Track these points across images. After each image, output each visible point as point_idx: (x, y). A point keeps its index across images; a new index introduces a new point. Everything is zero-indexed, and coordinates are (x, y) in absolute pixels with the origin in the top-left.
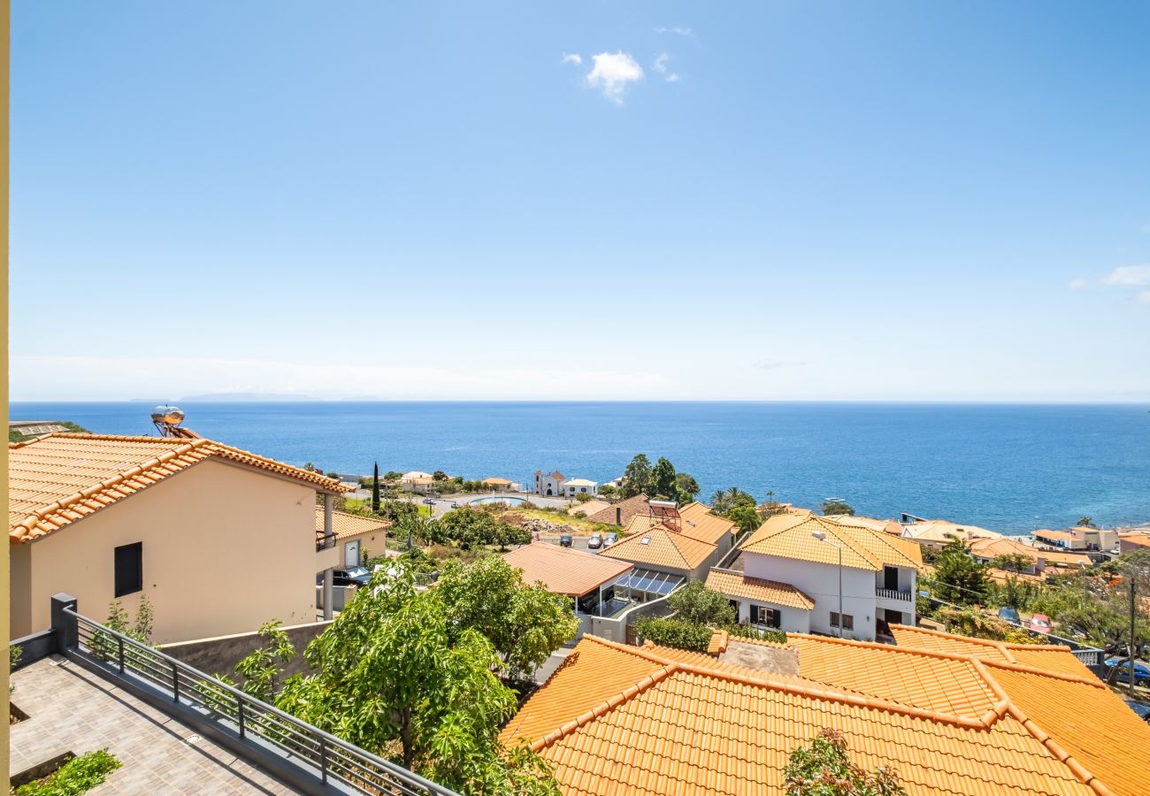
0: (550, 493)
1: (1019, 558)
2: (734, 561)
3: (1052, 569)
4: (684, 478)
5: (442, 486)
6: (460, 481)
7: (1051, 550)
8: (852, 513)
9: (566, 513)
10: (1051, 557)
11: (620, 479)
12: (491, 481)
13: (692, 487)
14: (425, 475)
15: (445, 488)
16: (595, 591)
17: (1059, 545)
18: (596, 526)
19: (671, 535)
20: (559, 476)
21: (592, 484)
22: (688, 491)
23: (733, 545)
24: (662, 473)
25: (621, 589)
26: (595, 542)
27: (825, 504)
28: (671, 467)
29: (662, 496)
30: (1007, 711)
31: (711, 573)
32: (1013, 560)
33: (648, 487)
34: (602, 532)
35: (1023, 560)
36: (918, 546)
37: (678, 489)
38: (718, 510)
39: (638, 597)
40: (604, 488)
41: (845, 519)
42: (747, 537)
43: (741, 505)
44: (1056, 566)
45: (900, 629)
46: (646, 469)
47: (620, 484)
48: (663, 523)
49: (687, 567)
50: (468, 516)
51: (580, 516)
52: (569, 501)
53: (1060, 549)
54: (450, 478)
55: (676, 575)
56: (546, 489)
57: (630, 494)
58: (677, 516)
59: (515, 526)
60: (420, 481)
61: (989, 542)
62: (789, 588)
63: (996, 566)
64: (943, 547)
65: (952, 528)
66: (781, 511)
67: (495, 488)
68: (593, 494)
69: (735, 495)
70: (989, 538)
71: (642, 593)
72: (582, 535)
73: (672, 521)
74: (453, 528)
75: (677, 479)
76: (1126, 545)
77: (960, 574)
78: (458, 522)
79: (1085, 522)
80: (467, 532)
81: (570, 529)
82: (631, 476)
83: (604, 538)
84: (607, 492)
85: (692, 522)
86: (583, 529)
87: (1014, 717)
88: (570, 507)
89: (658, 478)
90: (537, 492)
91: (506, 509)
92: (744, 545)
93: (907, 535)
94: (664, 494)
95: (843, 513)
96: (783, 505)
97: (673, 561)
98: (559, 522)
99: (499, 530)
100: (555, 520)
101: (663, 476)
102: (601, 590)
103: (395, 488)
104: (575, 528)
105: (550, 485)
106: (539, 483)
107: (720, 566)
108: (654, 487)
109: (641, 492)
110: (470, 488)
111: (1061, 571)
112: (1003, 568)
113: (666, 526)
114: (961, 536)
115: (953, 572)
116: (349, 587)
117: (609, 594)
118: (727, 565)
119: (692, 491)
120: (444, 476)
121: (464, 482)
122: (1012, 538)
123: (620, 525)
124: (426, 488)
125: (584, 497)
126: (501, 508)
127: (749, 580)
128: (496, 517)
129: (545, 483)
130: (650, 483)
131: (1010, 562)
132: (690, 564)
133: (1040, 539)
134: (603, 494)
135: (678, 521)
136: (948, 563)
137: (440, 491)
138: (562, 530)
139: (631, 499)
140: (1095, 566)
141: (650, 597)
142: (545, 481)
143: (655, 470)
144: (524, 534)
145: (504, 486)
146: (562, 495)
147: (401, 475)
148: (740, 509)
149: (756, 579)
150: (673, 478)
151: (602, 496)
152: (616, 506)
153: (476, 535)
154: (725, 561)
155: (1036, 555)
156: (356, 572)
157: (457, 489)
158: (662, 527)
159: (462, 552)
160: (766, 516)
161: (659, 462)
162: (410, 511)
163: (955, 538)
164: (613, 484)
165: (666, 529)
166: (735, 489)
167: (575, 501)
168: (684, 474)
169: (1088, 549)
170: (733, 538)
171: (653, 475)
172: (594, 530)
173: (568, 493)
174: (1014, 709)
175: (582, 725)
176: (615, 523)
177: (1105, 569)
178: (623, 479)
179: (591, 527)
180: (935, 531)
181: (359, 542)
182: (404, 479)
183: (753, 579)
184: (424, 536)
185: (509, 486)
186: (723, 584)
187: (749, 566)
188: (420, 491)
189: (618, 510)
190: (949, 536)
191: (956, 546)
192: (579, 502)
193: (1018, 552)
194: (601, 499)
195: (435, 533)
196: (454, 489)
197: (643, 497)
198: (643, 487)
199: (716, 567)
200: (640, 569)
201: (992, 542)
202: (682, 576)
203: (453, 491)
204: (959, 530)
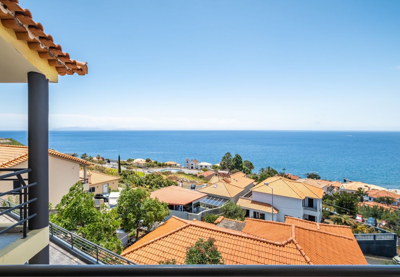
0: (192, 168)
4: (247, 163)
5: (149, 164)
6: (156, 163)
9: (196, 176)
12: (168, 163)
14: (143, 160)
15: (150, 165)
16: (190, 204)
20: (197, 161)
21: (210, 164)
22: (249, 168)
24: (236, 160)
25: (202, 204)
27: (308, 174)
28: (241, 158)
30: (292, 241)
31: (240, 199)
32: (385, 199)
33: (231, 166)
35: (390, 199)
37: (244, 167)
46: (230, 159)
49: (230, 197)
50: (152, 176)
52: (199, 171)
54: (153, 161)
55: (225, 199)
56: (190, 166)
58: (229, 177)
59: (172, 180)
60: (141, 162)
62: (268, 205)
63: (374, 200)
65: (363, 185)
67: (170, 165)
68: (210, 169)
69: (269, 170)
70: (378, 190)
74: (146, 180)
78: (148, 178)
80: (152, 182)
82: (224, 161)
84: (215, 167)
85: (236, 179)
87: (294, 243)
88: (199, 173)
89: (235, 162)
90: (187, 168)
91: (171, 174)
92: (252, 188)
97: (225, 194)
98: (192, 179)
99: (165, 182)
100: (190, 178)
102: (193, 204)
103: (131, 165)
105: (192, 165)
106: (188, 164)
107: (244, 197)
108: (233, 166)
110: (160, 165)
113: (224, 180)
118: (248, 196)
119: (251, 168)
120: (150, 160)
121: (158, 163)
124: (143, 165)
125: (205, 169)
126: (169, 173)
127: (254, 202)
128: (165, 177)
129: (190, 163)
130: (232, 164)
131: (384, 200)
132: (231, 195)
135: (229, 179)
137: (148, 167)
138: (192, 182)
143: (234, 159)
144: (175, 183)
145: (174, 165)
146: (197, 169)
149: (257, 202)
150: (241, 162)
151: (213, 169)
153: (155, 183)
156: (106, 195)
157: (155, 166)
161: (236, 156)
162: (132, 173)
164: (218, 165)
171: (233, 161)
173: (199, 168)
175: (156, 241)
180: (355, 186)
182: (135, 161)
183: (256, 201)
185: (176, 165)
186: (244, 203)
187: (254, 197)
188: (140, 166)
190: (359, 188)
192: (203, 172)
193: (389, 196)
195: (140, 182)
196: (154, 166)
198: (229, 166)
199: (242, 197)
201: (379, 191)
202: (227, 200)
203: (153, 166)
204: (365, 186)
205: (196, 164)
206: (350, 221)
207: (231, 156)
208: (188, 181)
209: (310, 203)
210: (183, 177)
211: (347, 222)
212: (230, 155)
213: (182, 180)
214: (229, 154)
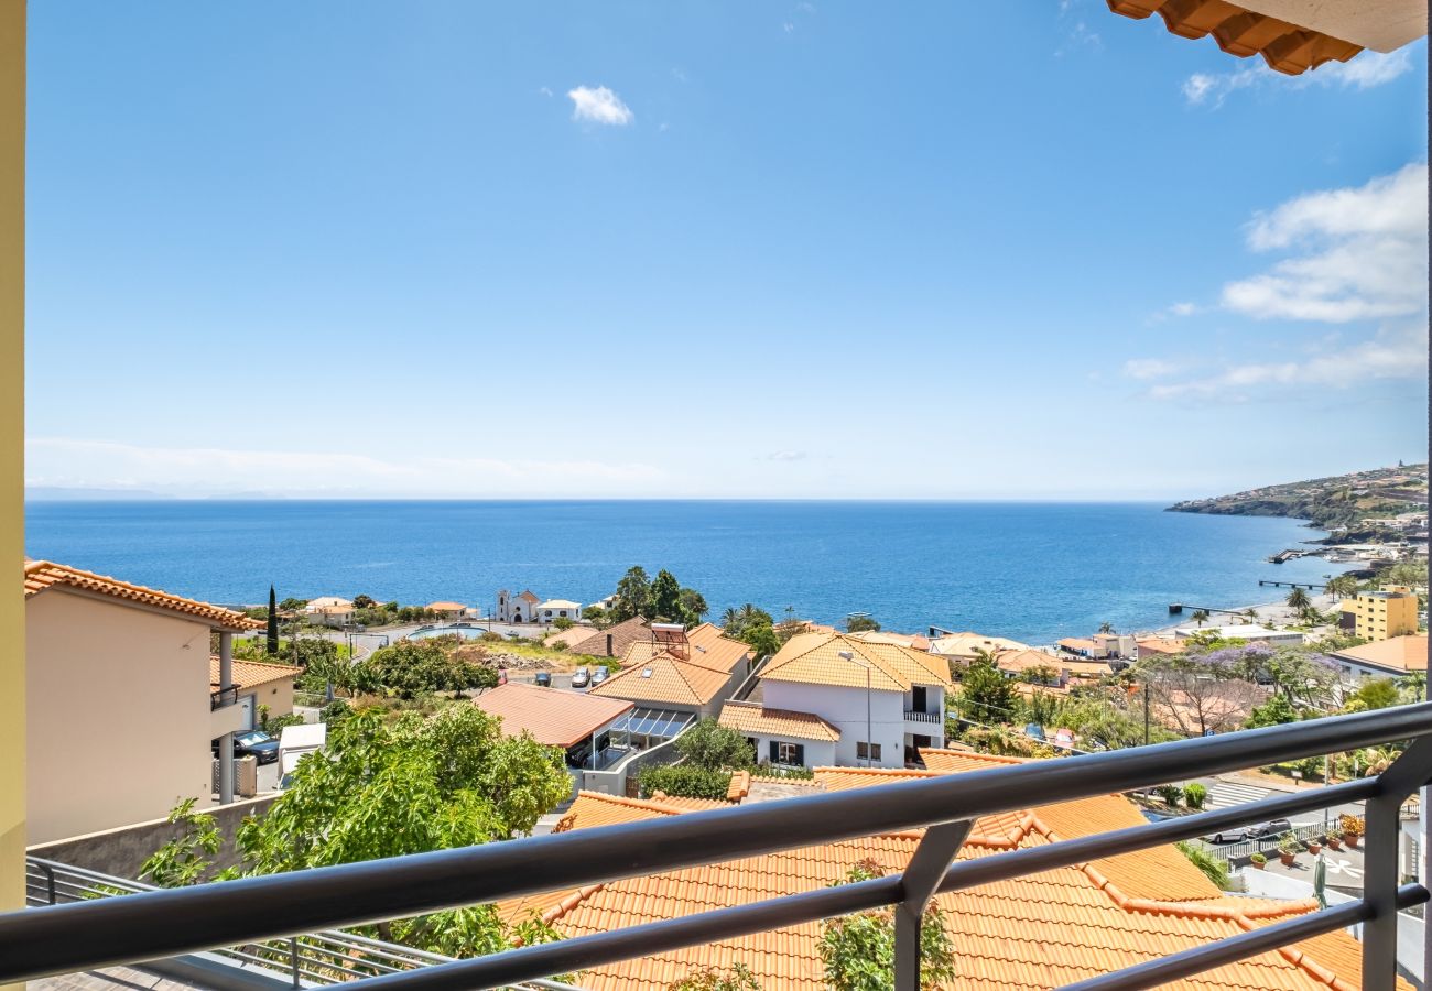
0: (518, 619)
1: (1044, 671)
2: (750, 691)
3: (1075, 680)
4: (689, 595)
5: (366, 616)
6: (393, 608)
7: (1075, 660)
8: (877, 629)
9: (541, 644)
10: (1076, 667)
11: (610, 598)
12: (437, 606)
13: (699, 605)
14: (341, 602)
15: (372, 619)
16: (587, 740)
17: (1083, 654)
18: (581, 659)
19: (681, 666)
20: (531, 597)
21: (574, 605)
22: (694, 611)
23: (749, 673)
24: (663, 589)
25: (617, 734)
26: (580, 679)
27: (849, 619)
28: (674, 581)
29: (662, 618)
30: (1033, 826)
31: (725, 707)
32: (1039, 672)
33: (645, 607)
34: (588, 666)
35: (1049, 672)
36: (946, 661)
37: (682, 608)
38: (731, 632)
39: (639, 743)
40: (590, 610)
41: (871, 636)
42: (765, 663)
43: (756, 625)
44: (1079, 677)
45: (929, 753)
46: (643, 585)
47: (609, 604)
48: (668, 651)
49: (697, 702)
50: (410, 654)
51: (561, 647)
52: (545, 629)
53: (1083, 658)
54: (379, 604)
55: (684, 713)
56: (513, 614)
57: (623, 616)
58: (685, 641)
59: (475, 665)
60: (335, 610)
61: (1017, 655)
62: (813, 718)
63: (1022, 680)
64: (971, 663)
65: (979, 641)
66: (801, 630)
67: (443, 615)
68: (575, 619)
69: (749, 613)
70: (1016, 650)
71: (644, 737)
72: (564, 672)
73: (679, 647)
74: (388, 671)
75: (682, 597)
76: (1143, 651)
77: (988, 690)
78: (396, 663)
79: (1106, 629)
80: (409, 676)
81: (549, 664)
82: (624, 594)
83: (592, 673)
84: (593, 615)
85: (702, 647)
86: (566, 663)
87: (1038, 831)
88: (547, 636)
89: (658, 595)
90: (502, 619)
91: (461, 643)
92: (762, 672)
93: (935, 651)
94: (665, 616)
95: (869, 629)
96: (803, 623)
97: (684, 697)
98: (534, 656)
99: (454, 671)
100: (527, 653)
101: (664, 593)
102: (594, 737)
103: (298, 619)
104: (554, 663)
105: (518, 609)
106: (504, 607)
107: (735, 699)
108: (653, 607)
109: (636, 614)
110: (406, 617)
111: (1084, 682)
112: (1029, 682)
113: (672, 654)
114: (989, 650)
115: (981, 689)
116: (245, 759)
117: (604, 742)
118: (743, 697)
119: (698, 610)
120: (370, 602)
121: (399, 608)
122: (1038, 649)
123: (612, 656)
124: (344, 619)
125: (564, 622)
126: (454, 642)
127: (769, 713)
128: (449, 653)
129: (512, 608)
130: (648, 602)
131: (1036, 675)
132: (702, 698)
133: (1064, 648)
134: (589, 618)
135: (686, 647)
136: (976, 679)
137: (365, 623)
138: (537, 665)
139: (625, 623)
140: (1115, 674)
141: (653, 741)
142: (512, 603)
143: (654, 586)
144: (488, 674)
145: (456, 612)
146: (535, 621)
147: (306, 603)
148: (756, 629)
149: (777, 710)
150: (676, 595)
151: (588, 621)
152: (606, 632)
153: (423, 678)
154: (741, 691)
155: (1061, 666)
156: (251, 739)
157: (390, 619)
158: (668, 655)
159: (403, 702)
160: (787, 636)
161: (661, 576)
162: (325, 651)
163: (982, 652)
164: (601, 605)
165: (672, 657)
166: (749, 606)
167: (553, 629)
168: (689, 590)
169: (1109, 657)
170: (749, 664)
171: (652, 592)
172: (579, 664)
173: (543, 618)
174: (1039, 823)
176: (605, 653)
177: (1124, 678)
178: (615, 599)
179: (575, 660)
180: (962, 644)
181: (254, 697)
182: (310, 608)
183: (773, 710)
184: (346, 684)
185: (463, 613)
186: (740, 719)
187: (767, 696)
188: (335, 623)
189: (609, 637)
190: (976, 650)
191: (983, 660)
192: (557, 629)
193: (1044, 664)
194: (585, 625)
195: (363, 680)
196: (385, 619)
197: (640, 620)
198: (639, 607)
199: (731, 700)
200: (642, 708)
201: (1018, 654)
202: (692, 714)
203: (383, 622)
204: (987, 643)
205: (533, 607)
206: (1019, 741)
207: (645, 578)
208: (521, 663)
209: (919, 701)
210: (505, 651)
211: (1014, 745)
212: (643, 575)
213: (501, 660)
214: (638, 570)
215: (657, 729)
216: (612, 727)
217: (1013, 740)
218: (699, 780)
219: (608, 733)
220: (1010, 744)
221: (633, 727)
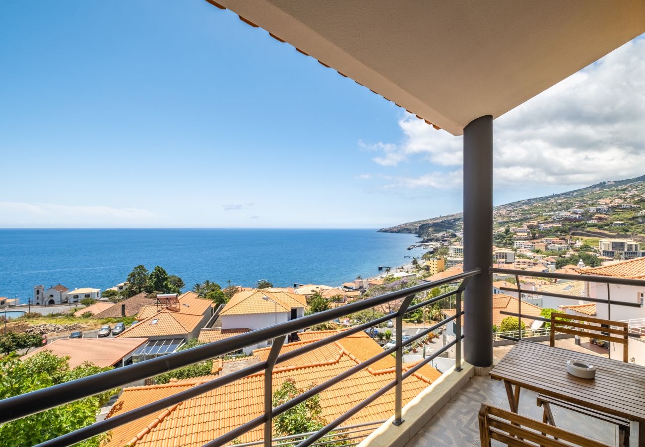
0: (52, 302)
1: (338, 296)
2: (214, 323)
3: (349, 299)
4: (173, 279)
7: (349, 291)
8: (272, 286)
9: (72, 315)
10: (349, 294)
11: (122, 284)
13: (179, 283)
16: (119, 363)
17: (351, 289)
18: (104, 321)
19: (174, 314)
20: (63, 288)
21: (96, 290)
22: (177, 287)
23: (212, 315)
24: (157, 276)
26: (104, 332)
27: (259, 283)
28: (164, 272)
29: (157, 292)
30: (344, 353)
31: (201, 332)
32: (337, 297)
33: (146, 287)
34: (110, 324)
35: (340, 297)
36: (304, 297)
37: (170, 286)
38: (202, 295)
40: (108, 292)
41: (270, 289)
42: (221, 308)
43: (213, 290)
44: (350, 297)
45: (302, 334)
46: (145, 275)
47: (121, 288)
48: (167, 308)
49: (186, 332)
51: (88, 315)
52: (73, 306)
53: (351, 290)
55: (177, 339)
56: (47, 300)
57: (131, 293)
58: (177, 302)
59: (21, 334)
61: (328, 291)
62: (246, 330)
63: (331, 301)
64: (311, 297)
65: (314, 287)
66: (237, 291)
68: (96, 298)
69: (208, 285)
70: (328, 289)
72: (92, 329)
73: (173, 306)
75: (169, 280)
76: (371, 285)
77: (320, 306)
79: (359, 278)
81: (80, 327)
82: (132, 281)
83: (113, 328)
84: (110, 295)
85: (186, 304)
86: (93, 324)
88: (76, 310)
89: (154, 280)
92: (221, 312)
93: (297, 293)
94: (159, 291)
95: (268, 287)
96: (237, 287)
97: (177, 331)
98: (68, 323)
100: (64, 322)
101: (158, 279)
102: (123, 361)
104: (84, 325)
105: (51, 296)
106: (40, 296)
107: (206, 327)
108: (151, 287)
109: (140, 292)
111: (352, 299)
112: (333, 302)
113: (170, 310)
114: (318, 290)
115: (317, 307)
117: (129, 362)
118: (210, 326)
119: (179, 286)
122: (336, 288)
123: (125, 316)
125: (88, 300)
127: (224, 331)
129: (46, 296)
130: (147, 284)
132: (187, 330)
133: (345, 287)
134: (107, 297)
135: (177, 305)
136: (315, 303)
138: (71, 328)
139: (134, 297)
140: (362, 295)
142: (46, 293)
143: (152, 275)
144: (33, 338)
146: (66, 302)
148: (213, 292)
149: (229, 330)
150: (166, 279)
151: (106, 299)
152: (121, 304)
154: (209, 323)
155: (344, 294)
158: (167, 311)
160: (231, 295)
161: (155, 269)
163: (316, 291)
164: (115, 289)
166: (208, 282)
167: (80, 306)
168: (173, 276)
169: (360, 289)
170: (212, 309)
171: (150, 279)
172: (103, 324)
173: (71, 300)
174: (346, 351)
176: (120, 315)
177: (365, 296)
178: (125, 284)
179: (100, 322)
180: (307, 289)
183: (227, 330)
186: (209, 337)
187: (223, 323)
189: (123, 306)
190: (313, 291)
191: (317, 295)
192: (84, 306)
193: (338, 294)
194: (104, 301)
197: (143, 294)
198: (142, 287)
199: (204, 328)
200: (153, 341)
202: (182, 339)
204: (317, 288)
205: (63, 294)
207: (146, 271)
208: (58, 329)
209: (294, 315)
210: (44, 323)
212: (144, 269)
213: (42, 329)
214: (140, 267)
215: (162, 350)
216: (133, 354)
217: (330, 325)
218: (189, 371)
219: (131, 357)
220: (329, 327)
221: (147, 351)
